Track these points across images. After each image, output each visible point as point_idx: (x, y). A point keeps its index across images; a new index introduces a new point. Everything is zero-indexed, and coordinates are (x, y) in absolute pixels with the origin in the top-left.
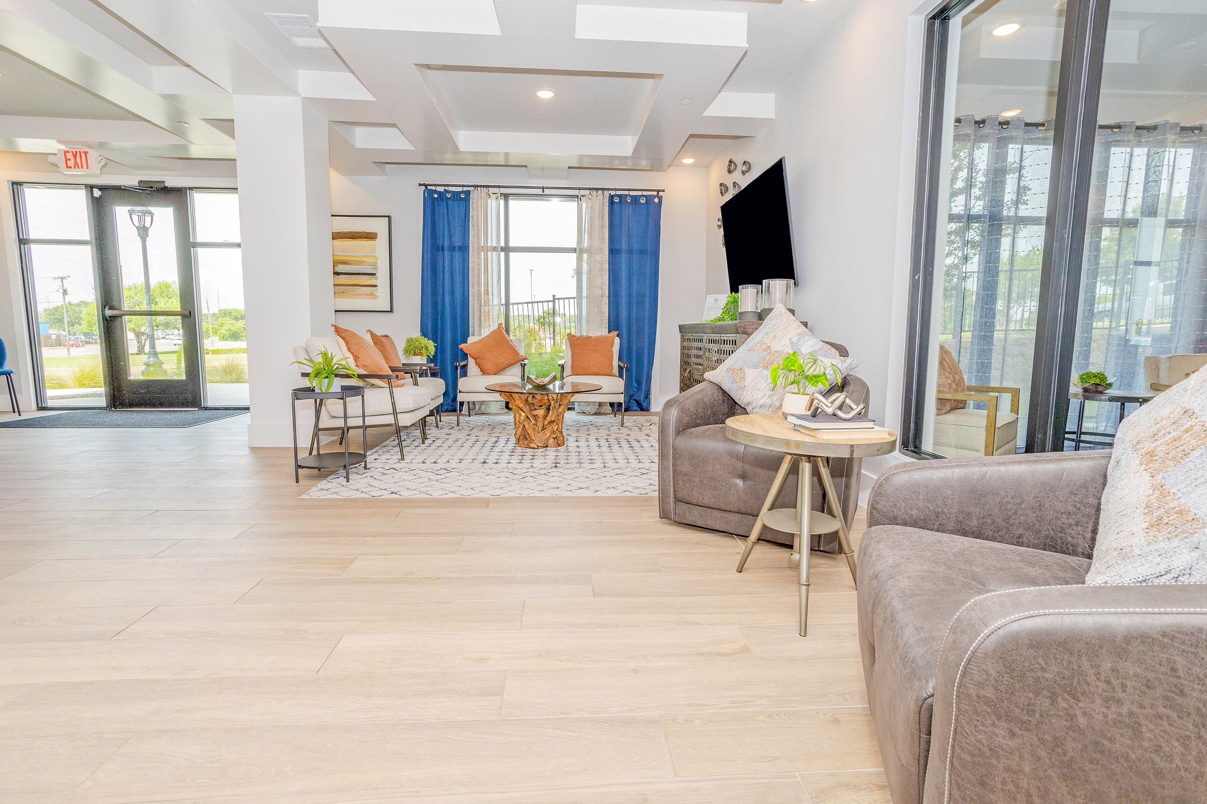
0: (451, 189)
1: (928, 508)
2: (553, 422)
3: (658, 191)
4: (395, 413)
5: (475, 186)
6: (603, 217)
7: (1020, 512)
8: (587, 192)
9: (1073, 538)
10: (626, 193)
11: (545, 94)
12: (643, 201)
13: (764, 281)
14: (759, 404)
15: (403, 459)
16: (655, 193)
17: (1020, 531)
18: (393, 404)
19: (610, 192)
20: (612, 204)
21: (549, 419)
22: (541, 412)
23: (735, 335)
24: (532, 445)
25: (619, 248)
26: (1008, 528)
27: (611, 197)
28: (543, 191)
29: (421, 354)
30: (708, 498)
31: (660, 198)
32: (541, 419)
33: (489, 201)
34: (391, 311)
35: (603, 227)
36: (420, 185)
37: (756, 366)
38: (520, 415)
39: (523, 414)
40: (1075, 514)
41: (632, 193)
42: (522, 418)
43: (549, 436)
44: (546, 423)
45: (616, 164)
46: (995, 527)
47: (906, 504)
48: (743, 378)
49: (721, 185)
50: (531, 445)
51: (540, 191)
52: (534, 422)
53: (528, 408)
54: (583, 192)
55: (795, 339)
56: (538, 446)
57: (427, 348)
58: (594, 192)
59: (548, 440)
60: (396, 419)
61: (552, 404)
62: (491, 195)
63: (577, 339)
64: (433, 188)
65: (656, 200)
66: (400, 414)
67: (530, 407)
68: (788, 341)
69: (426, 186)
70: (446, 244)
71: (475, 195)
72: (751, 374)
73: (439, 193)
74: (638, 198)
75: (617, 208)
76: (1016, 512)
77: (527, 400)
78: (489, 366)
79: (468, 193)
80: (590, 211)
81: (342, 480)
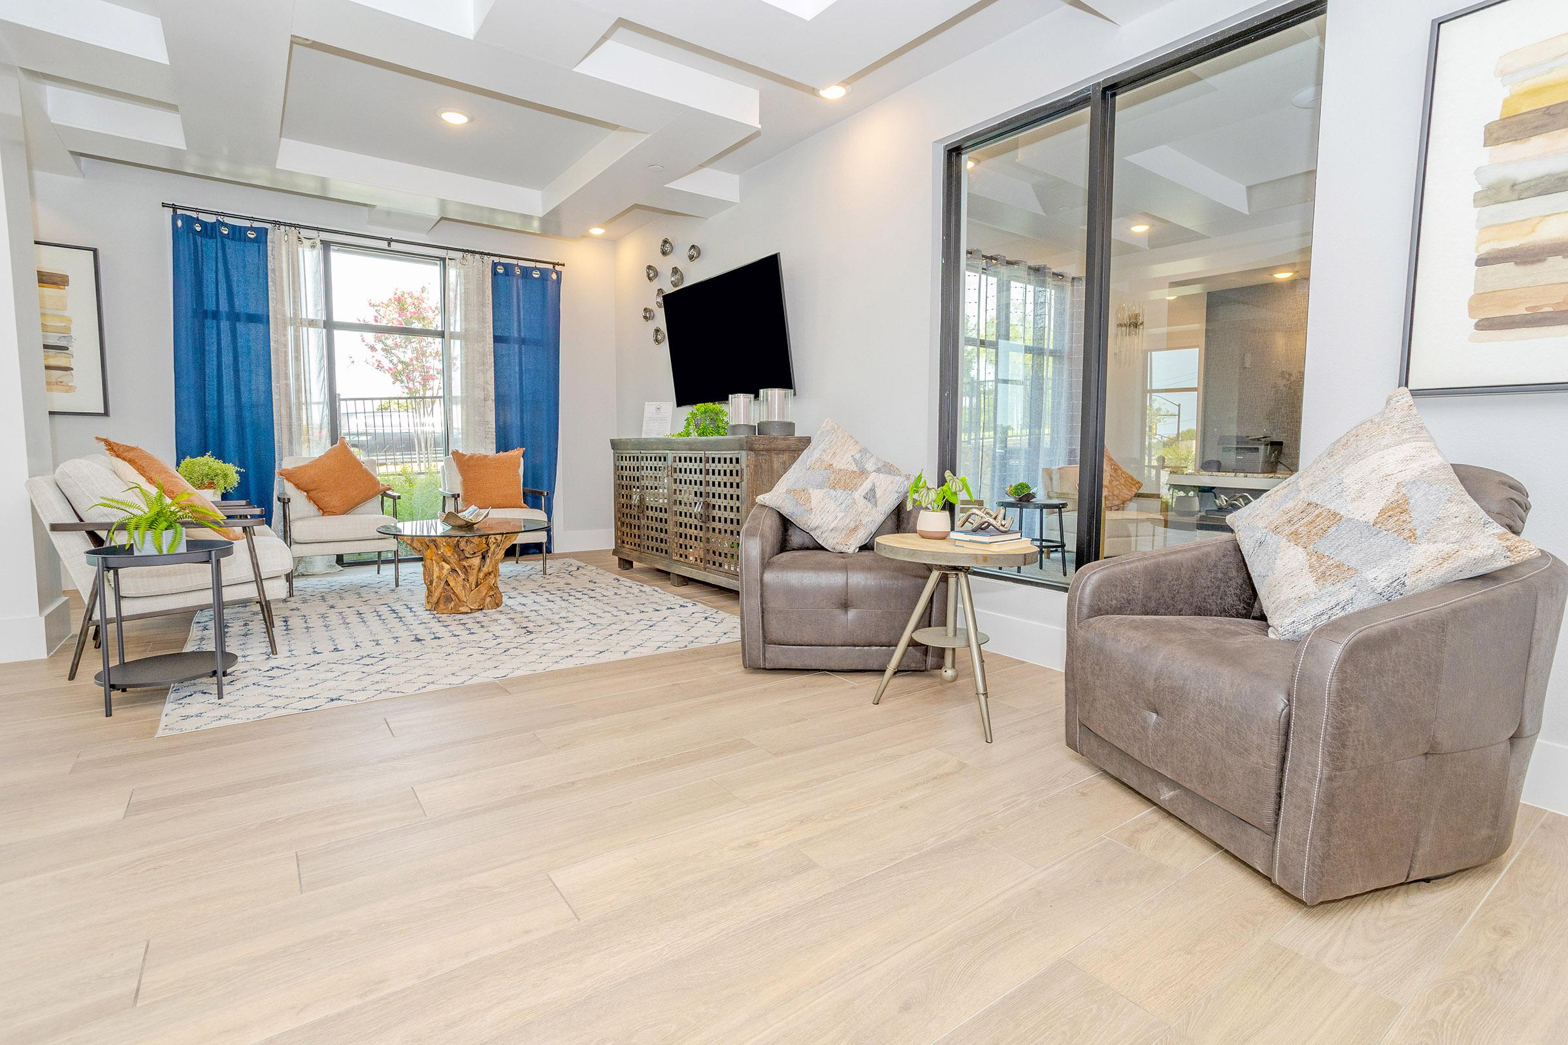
0: (227, 220)
1: (1123, 597)
2: (490, 574)
3: (554, 264)
4: (259, 580)
5: (277, 223)
6: (484, 292)
7: (1181, 591)
8: (460, 254)
9: (1210, 605)
10: (514, 262)
11: (455, 118)
12: (536, 275)
13: (761, 391)
14: (831, 527)
15: (274, 651)
16: (551, 266)
17: (1181, 606)
18: (256, 565)
19: (492, 258)
20: (495, 275)
21: (485, 569)
22: (476, 561)
23: (736, 452)
24: (462, 609)
25: (507, 334)
26: (1174, 605)
27: (495, 265)
28: (389, 245)
29: (211, 485)
30: (809, 635)
31: (559, 274)
32: (475, 571)
33: (300, 250)
34: (106, 413)
35: (483, 305)
36: (164, 205)
37: (820, 486)
38: (442, 568)
39: (447, 567)
40: (1212, 587)
41: (521, 263)
42: (445, 572)
43: (486, 594)
44: (481, 575)
45: (500, 220)
46: (1166, 605)
47: (1108, 597)
48: (809, 500)
49: (649, 267)
50: (460, 609)
51: (384, 245)
52: (463, 576)
53: (456, 556)
54: (452, 254)
55: (857, 456)
56: (471, 609)
57: (225, 476)
58: (469, 256)
59: (484, 599)
60: (261, 590)
61: (492, 549)
62: (304, 240)
63: (467, 459)
64: (194, 215)
65: (554, 276)
66: (270, 582)
67: (459, 556)
68: (850, 458)
69: (175, 208)
70: (224, 307)
71: (275, 236)
72: (816, 495)
73: (204, 224)
74: (529, 271)
75: (501, 280)
76: (1178, 592)
77: (457, 545)
78: (334, 501)
79: (262, 234)
80: (463, 281)
81: (214, 698)
